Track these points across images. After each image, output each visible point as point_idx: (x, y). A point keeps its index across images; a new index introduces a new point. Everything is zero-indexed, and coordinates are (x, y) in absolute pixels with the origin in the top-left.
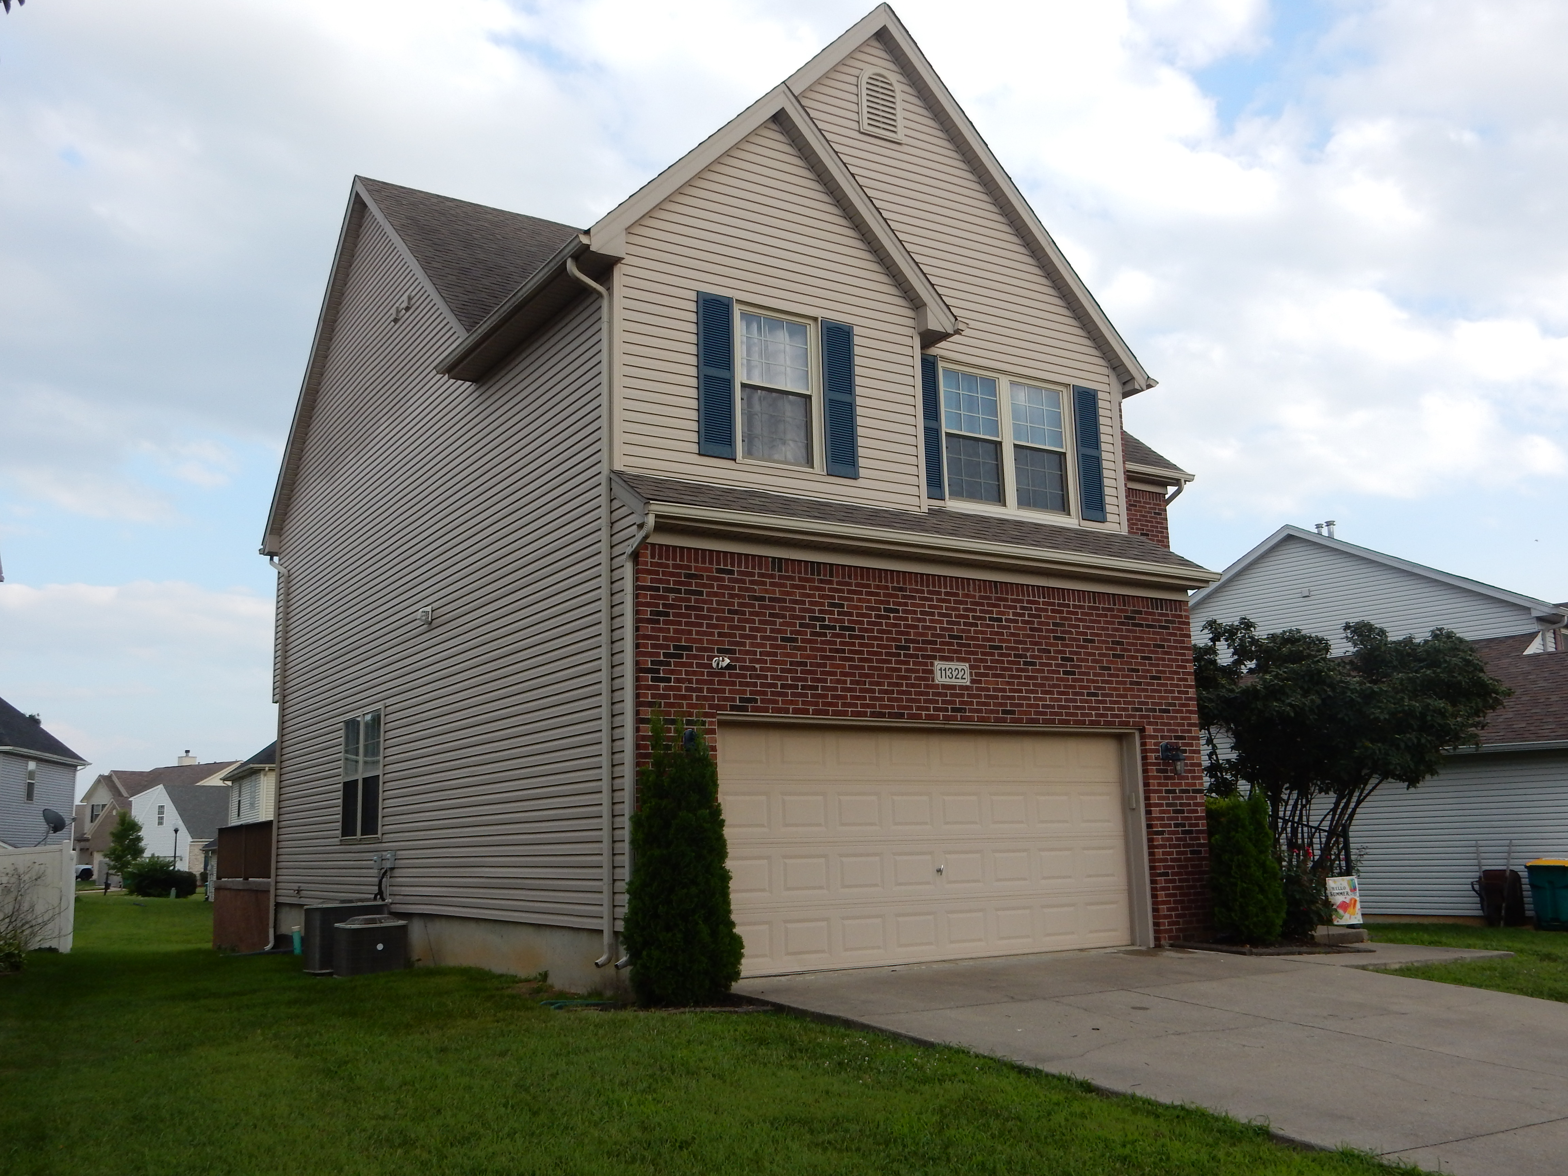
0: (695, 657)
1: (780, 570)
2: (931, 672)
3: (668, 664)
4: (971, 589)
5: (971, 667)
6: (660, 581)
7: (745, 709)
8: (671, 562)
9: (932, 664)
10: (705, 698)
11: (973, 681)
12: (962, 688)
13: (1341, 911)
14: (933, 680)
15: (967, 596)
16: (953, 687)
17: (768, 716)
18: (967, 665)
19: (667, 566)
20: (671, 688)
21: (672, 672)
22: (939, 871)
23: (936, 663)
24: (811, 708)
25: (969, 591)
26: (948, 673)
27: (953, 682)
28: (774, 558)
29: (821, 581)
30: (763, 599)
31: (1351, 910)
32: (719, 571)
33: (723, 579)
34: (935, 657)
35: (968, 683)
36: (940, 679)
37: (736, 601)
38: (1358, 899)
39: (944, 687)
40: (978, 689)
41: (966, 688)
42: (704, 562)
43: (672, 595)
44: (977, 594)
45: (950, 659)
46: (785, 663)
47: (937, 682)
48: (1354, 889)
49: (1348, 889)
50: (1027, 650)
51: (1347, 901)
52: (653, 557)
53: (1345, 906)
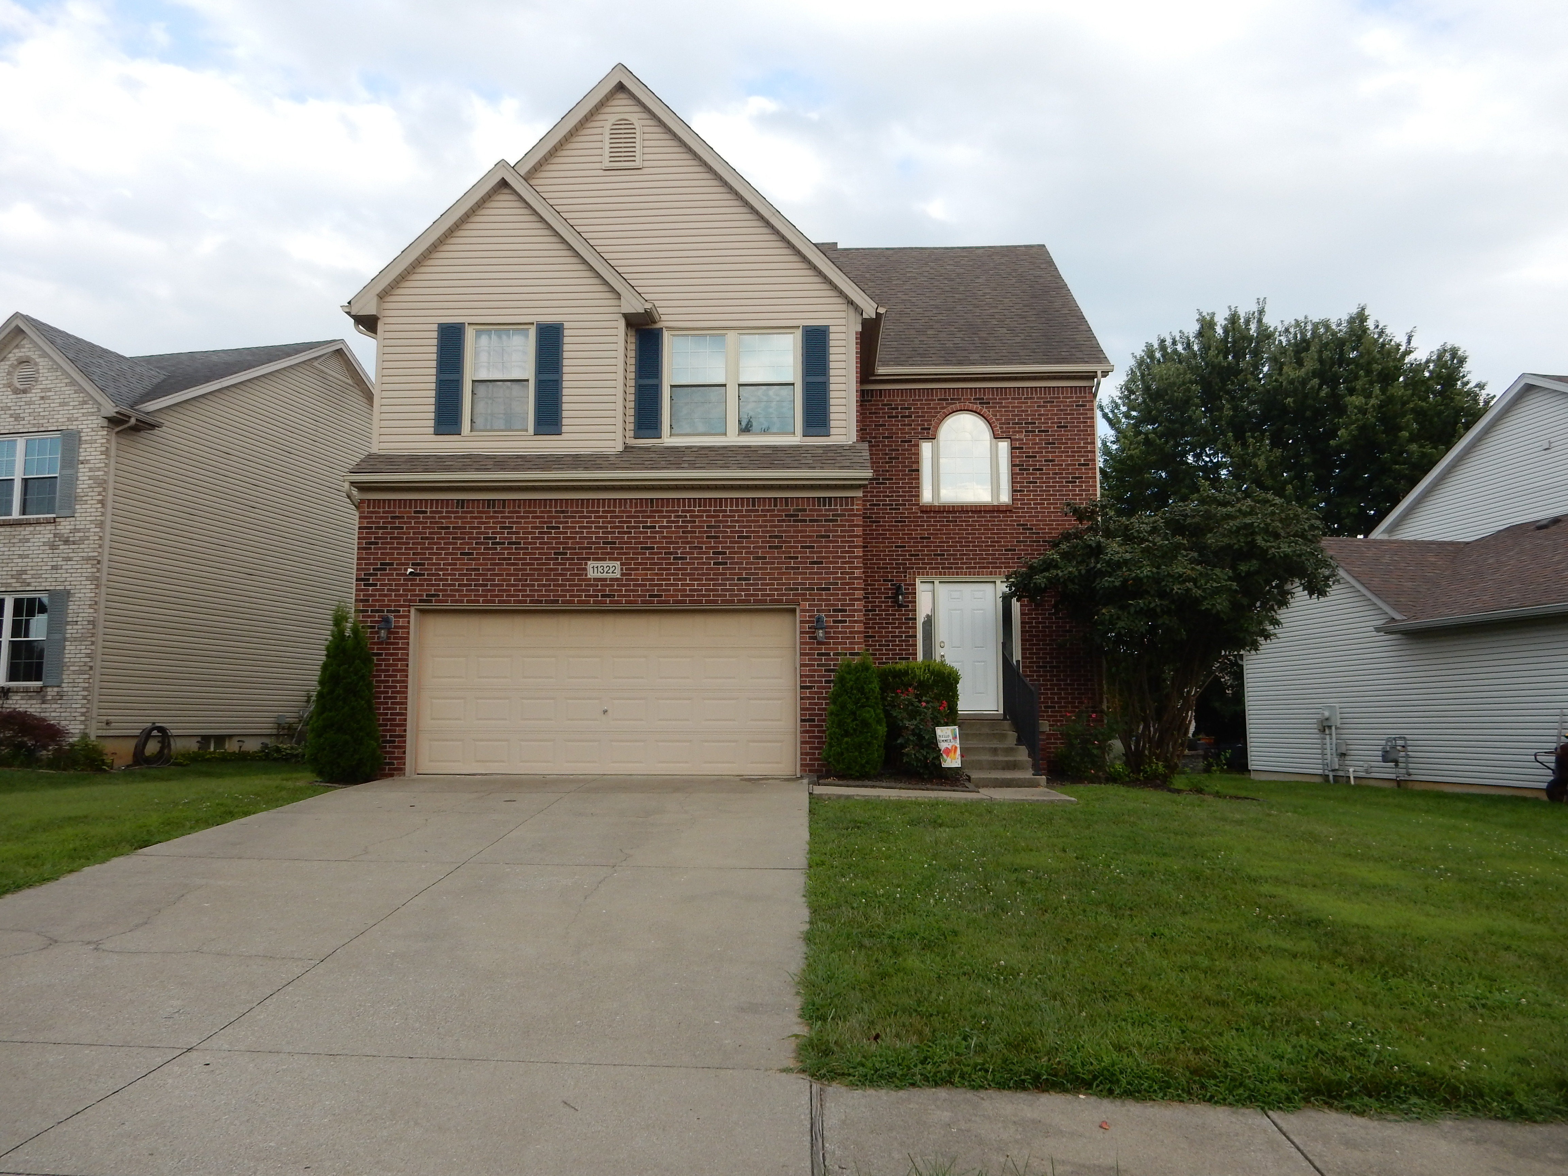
0: (395, 569)
1: (463, 507)
2: (585, 569)
3: (376, 575)
4: (628, 506)
5: (622, 564)
6: (373, 523)
7: (431, 601)
8: (382, 510)
9: (586, 564)
10: (401, 595)
11: (622, 575)
12: (612, 579)
13: (944, 756)
14: (586, 575)
15: (623, 512)
16: (605, 580)
17: (449, 605)
18: (619, 563)
19: (379, 512)
20: (377, 590)
21: (378, 580)
22: (605, 712)
23: (589, 563)
24: (481, 599)
25: (625, 507)
26: (600, 569)
27: (605, 575)
28: (458, 500)
29: (495, 512)
30: (448, 528)
31: (952, 754)
32: (415, 512)
33: (419, 518)
34: (589, 559)
35: (619, 576)
36: (591, 574)
37: (428, 531)
38: (958, 746)
39: (595, 579)
40: (627, 580)
41: (617, 579)
42: (405, 508)
43: (381, 531)
44: (633, 510)
45: (604, 559)
46: (462, 570)
47: (589, 576)
48: (955, 738)
49: (951, 738)
50: (679, 548)
51: (950, 747)
52: (369, 507)
53: (948, 751)
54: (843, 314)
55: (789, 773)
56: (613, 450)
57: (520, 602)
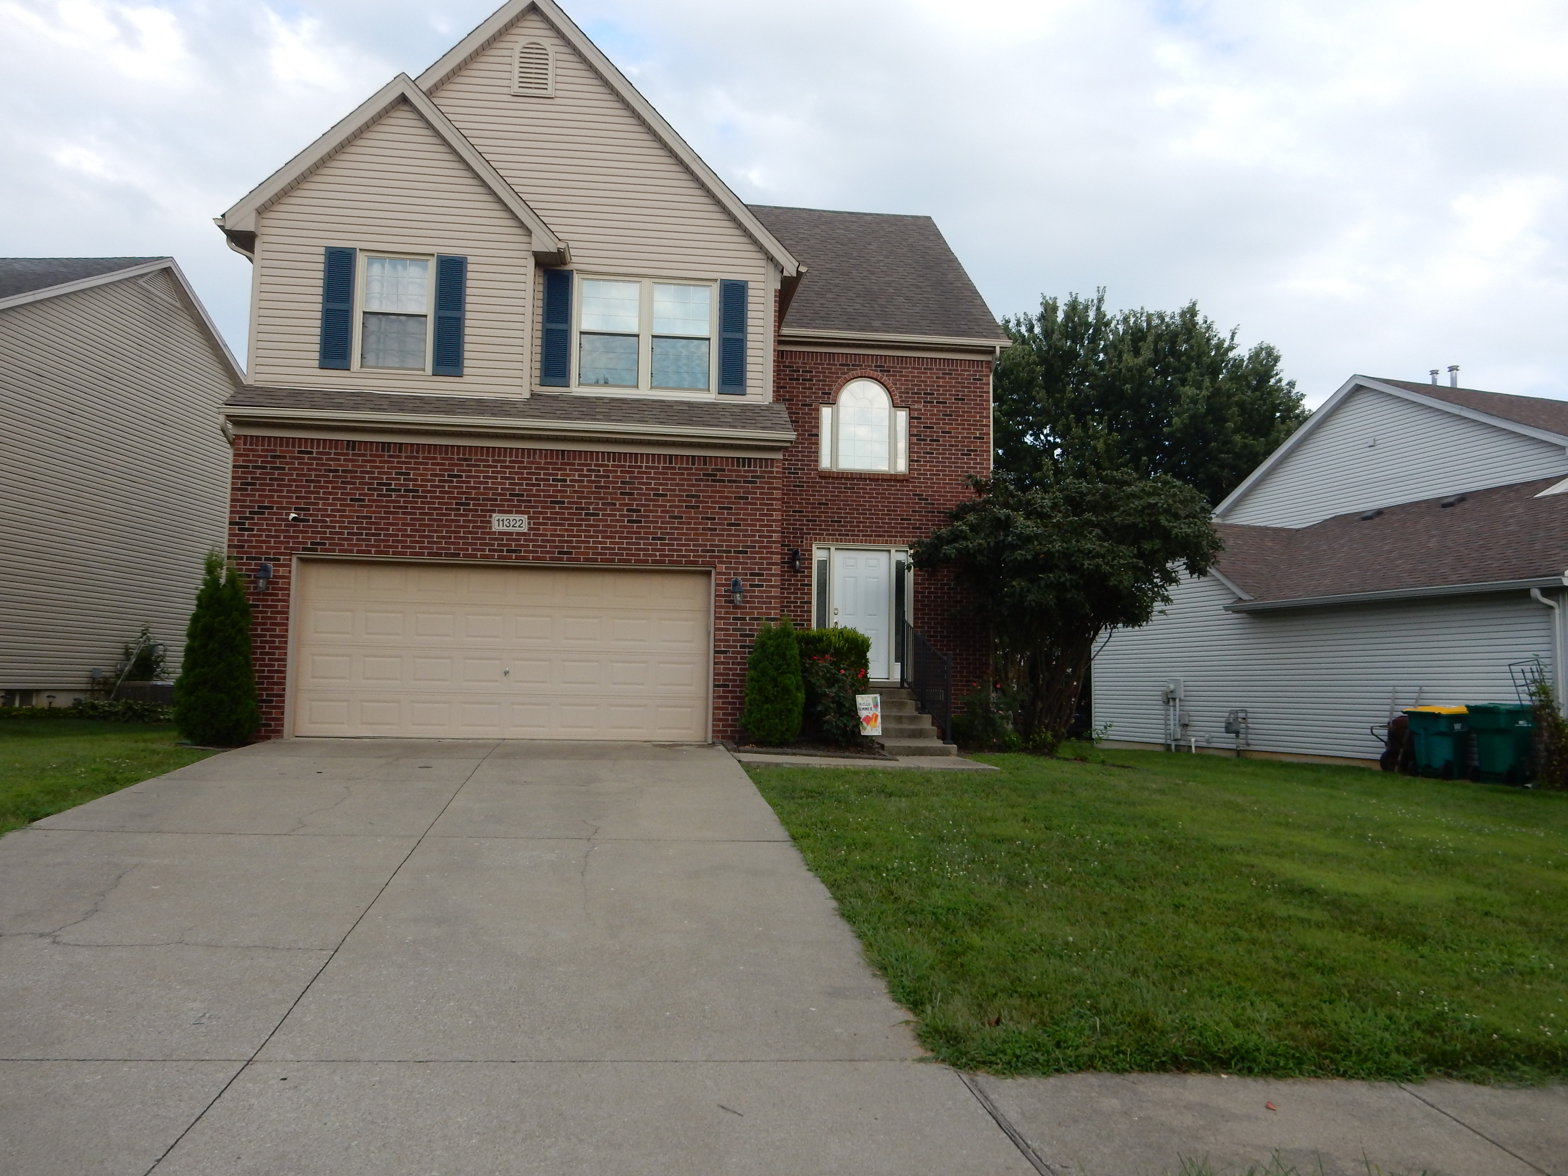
0: (275, 513)
1: (353, 449)
2: (490, 522)
3: (253, 519)
4: (537, 457)
5: (529, 518)
6: (250, 461)
7: (316, 550)
8: (260, 448)
9: (491, 516)
10: (281, 542)
11: (530, 529)
12: (518, 534)
13: (865, 724)
14: (491, 528)
15: (532, 463)
16: (511, 534)
17: (336, 555)
18: (526, 516)
19: (257, 450)
20: (254, 536)
21: (255, 524)
22: (506, 673)
23: (494, 515)
24: (373, 550)
25: (534, 458)
26: (506, 523)
27: (511, 529)
28: (348, 441)
29: (390, 456)
30: (337, 471)
31: (872, 723)
32: (299, 452)
33: (303, 458)
34: (494, 511)
35: (526, 531)
36: (496, 527)
37: (313, 473)
38: (879, 714)
39: (500, 533)
40: (534, 535)
41: (524, 534)
42: (287, 446)
43: (259, 471)
44: (543, 461)
45: (510, 512)
46: (352, 517)
47: (494, 530)
48: (876, 706)
49: (872, 706)
50: (591, 503)
51: (870, 715)
52: (245, 444)
53: (868, 719)
54: (762, 270)
55: (699, 739)
56: (520, 396)
57: (416, 554)
